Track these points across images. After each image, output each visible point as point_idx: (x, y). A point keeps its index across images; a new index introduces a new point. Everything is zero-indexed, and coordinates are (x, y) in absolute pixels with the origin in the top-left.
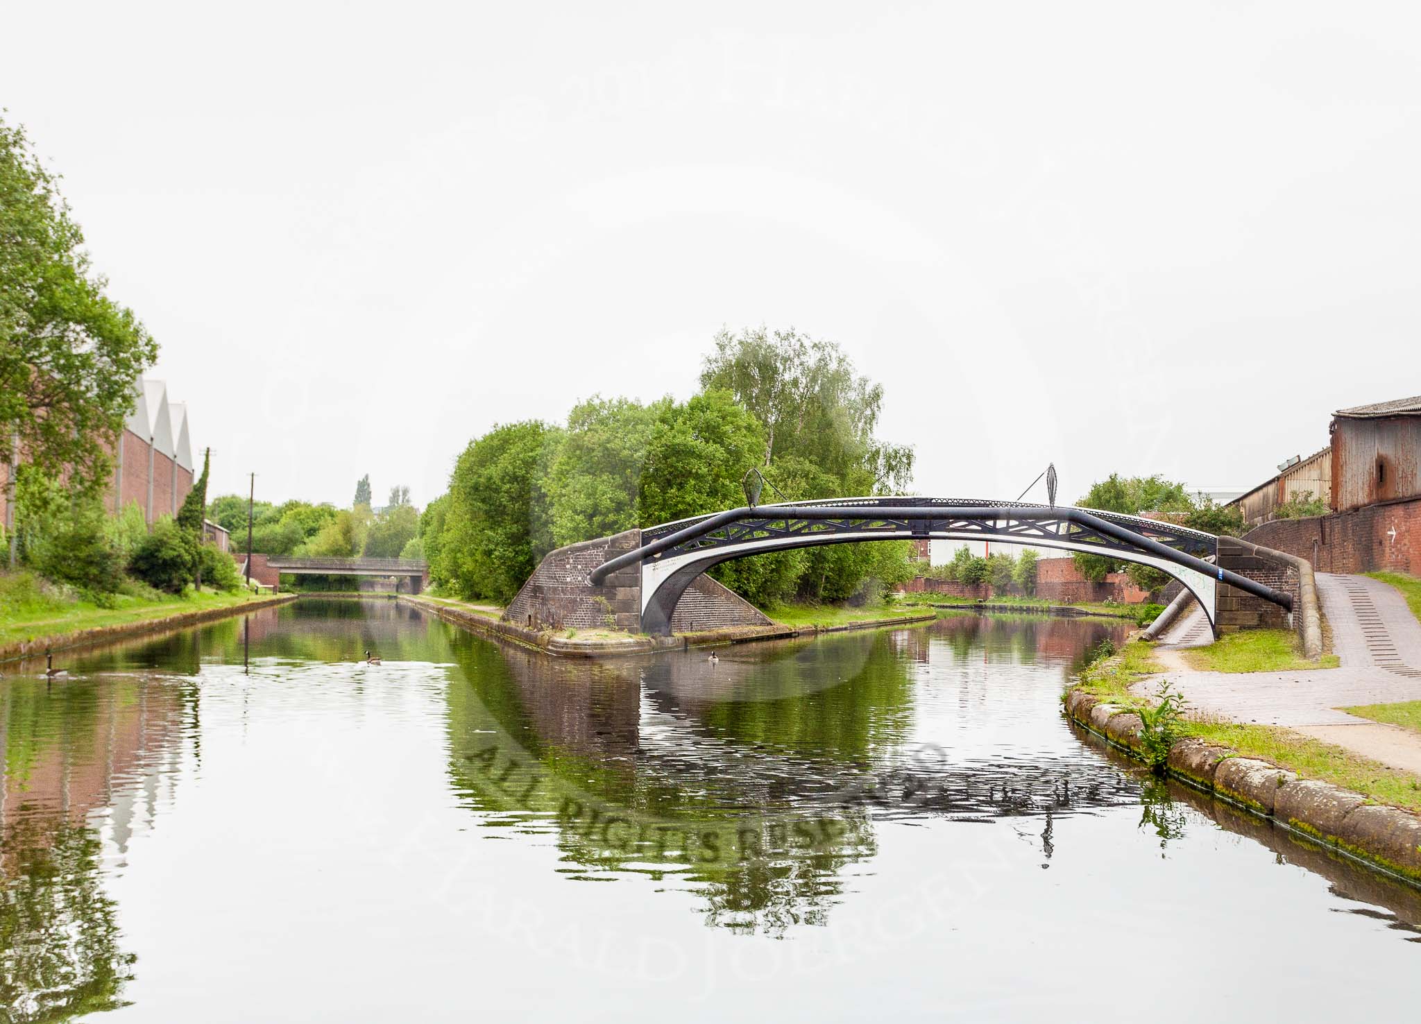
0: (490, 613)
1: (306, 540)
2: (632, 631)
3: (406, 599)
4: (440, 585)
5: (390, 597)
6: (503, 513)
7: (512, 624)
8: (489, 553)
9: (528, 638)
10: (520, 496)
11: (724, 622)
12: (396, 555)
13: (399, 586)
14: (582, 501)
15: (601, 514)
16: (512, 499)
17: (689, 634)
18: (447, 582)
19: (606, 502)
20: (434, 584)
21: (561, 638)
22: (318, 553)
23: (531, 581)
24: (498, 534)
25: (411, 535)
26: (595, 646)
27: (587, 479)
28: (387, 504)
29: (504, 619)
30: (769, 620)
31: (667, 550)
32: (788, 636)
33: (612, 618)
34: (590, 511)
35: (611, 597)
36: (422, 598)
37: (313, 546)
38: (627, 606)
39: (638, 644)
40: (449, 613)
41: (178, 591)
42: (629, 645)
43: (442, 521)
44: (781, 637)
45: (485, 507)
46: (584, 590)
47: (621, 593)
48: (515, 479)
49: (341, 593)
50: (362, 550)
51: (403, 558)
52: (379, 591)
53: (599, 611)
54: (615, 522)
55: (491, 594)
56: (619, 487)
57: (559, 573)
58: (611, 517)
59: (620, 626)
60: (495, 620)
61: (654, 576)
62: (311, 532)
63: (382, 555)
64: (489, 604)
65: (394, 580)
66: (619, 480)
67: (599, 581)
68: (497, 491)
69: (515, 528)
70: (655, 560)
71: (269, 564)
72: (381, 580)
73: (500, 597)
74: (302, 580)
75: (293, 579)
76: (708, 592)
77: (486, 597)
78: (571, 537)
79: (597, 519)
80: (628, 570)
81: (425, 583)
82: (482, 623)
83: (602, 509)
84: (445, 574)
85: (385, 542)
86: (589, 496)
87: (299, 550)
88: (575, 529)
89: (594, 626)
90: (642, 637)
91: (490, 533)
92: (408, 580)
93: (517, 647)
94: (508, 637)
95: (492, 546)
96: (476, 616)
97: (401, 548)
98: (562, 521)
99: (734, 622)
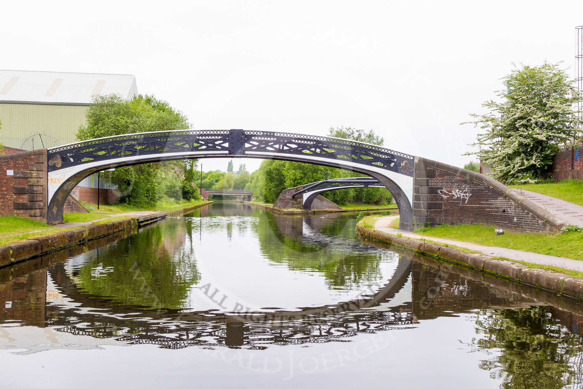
0: (271, 205)
1: (215, 184)
2: (301, 209)
3: (246, 203)
4: (257, 198)
5: (241, 202)
6: (274, 178)
7: (275, 208)
8: (271, 189)
9: (279, 211)
10: (278, 174)
11: (326, 208)
12: (243, 188)
13: (244, 199)
14: (292, 177)
15: (297, 180)
16: (276, 175)
17: (316, 210)
18: (259, 197)
19: (298, 177)
20: (255, 198)
21: (285, 210)
22: (219, 188)
23: (279, 197)
24: (272, 185)
25: (247, 182)
26: (292, 212)
27: (293, 171)
28: (238, 170)
29: (273, 207)
30: (340, 207)
31: (309, 190)
32: (345, 211)
33: (296, 206)
34: (294, 179)
35: (296, 201)
36: (251, 202)
37: (217, 186)
38: (300, 203)
39: (302, 212)
40: (260, 206)
41: (189, 200)
42: (300, 212)
43: (257, 179)
44: (343, 212)
45: (269, 177)
46: (290, 199)
47: (299, 200)
48: (277, 169)
49: (227, 201)
50: (232, 187)
51: (245, 189)
52: (238, 200)
53: (294, 204)
54: (300, 182)
55: (271, 201)
56: (301, 173)
57: (285, 196)
58: (299, 181)
59: (298, 208)
60: (272, 207)
61: (306, 196)
62: (217, 181)
63: (238, 189)
64: (271, 204)
65: (242, 197)
66: (301, 171)
67: (293, 197)
68: (272, 173)
69: (277, 183)
70: (306, 192)
71: (205, 192)
72: (239, 196)
73: (273, 202)
74: (214, 197)
75: (212, 196)
76: (321, 200)
77: (270, 202)
78: (289, 186)
79: (296, 181)
80: (300, 195)
81: (252, 198)
82: (269, 208)
83: (297, 179)
84: (258, 195)
85: (239, 184)
86: (294, 176)
87: (214, 187)
88: (291, 184)
89: (293, 208)
90: (303, 210)
91: (270, 184)
92: (247, 197)
93: (277, 213)
94: (274, 211)
95: (271, 188)
96: (267, 207)
97: (244, 186)
98: (288, 183)
99: (329, 207)
